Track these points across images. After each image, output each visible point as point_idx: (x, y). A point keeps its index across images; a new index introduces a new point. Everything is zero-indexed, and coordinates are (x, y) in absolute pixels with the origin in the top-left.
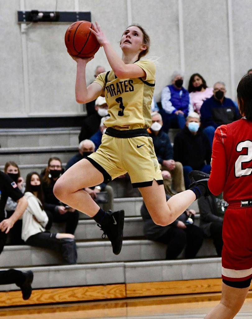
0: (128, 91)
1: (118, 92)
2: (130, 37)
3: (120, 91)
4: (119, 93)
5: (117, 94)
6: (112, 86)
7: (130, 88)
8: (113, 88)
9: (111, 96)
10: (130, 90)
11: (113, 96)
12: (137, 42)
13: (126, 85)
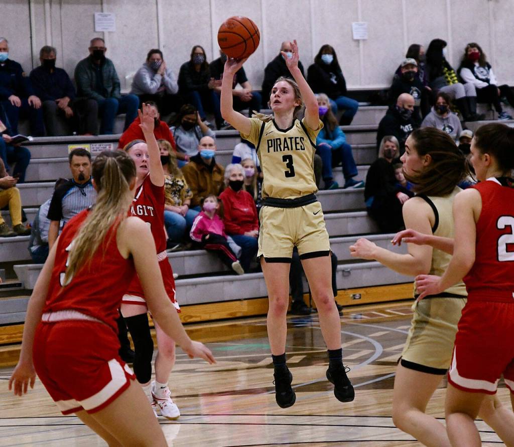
0: (299, 149)
1: (284, 147)
2: (279, 96)
3: (288, 147)
4: (286, 149)
5: (284, 150)
6: (278, 141)
7: (301, 146)
8: (279, 143)
9: (275, 151)
10: (302, 149)
11: (277, 151)
12: (287, 100)
13: (297, 142)
